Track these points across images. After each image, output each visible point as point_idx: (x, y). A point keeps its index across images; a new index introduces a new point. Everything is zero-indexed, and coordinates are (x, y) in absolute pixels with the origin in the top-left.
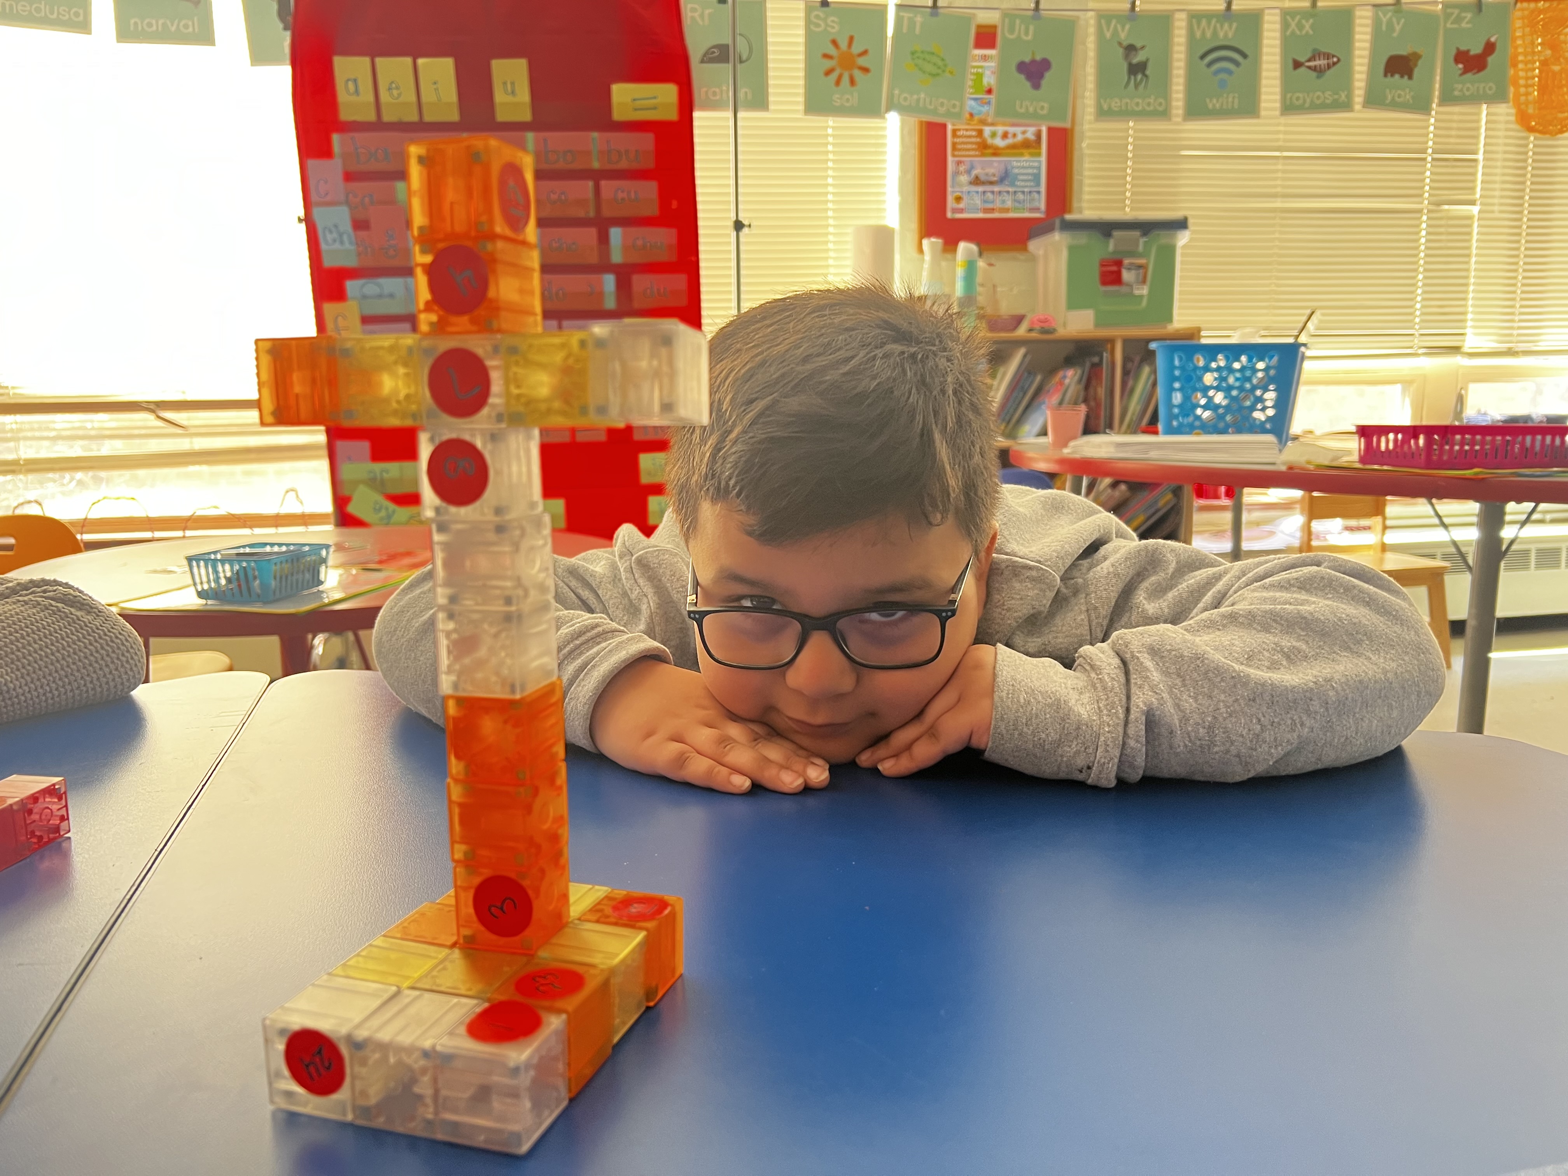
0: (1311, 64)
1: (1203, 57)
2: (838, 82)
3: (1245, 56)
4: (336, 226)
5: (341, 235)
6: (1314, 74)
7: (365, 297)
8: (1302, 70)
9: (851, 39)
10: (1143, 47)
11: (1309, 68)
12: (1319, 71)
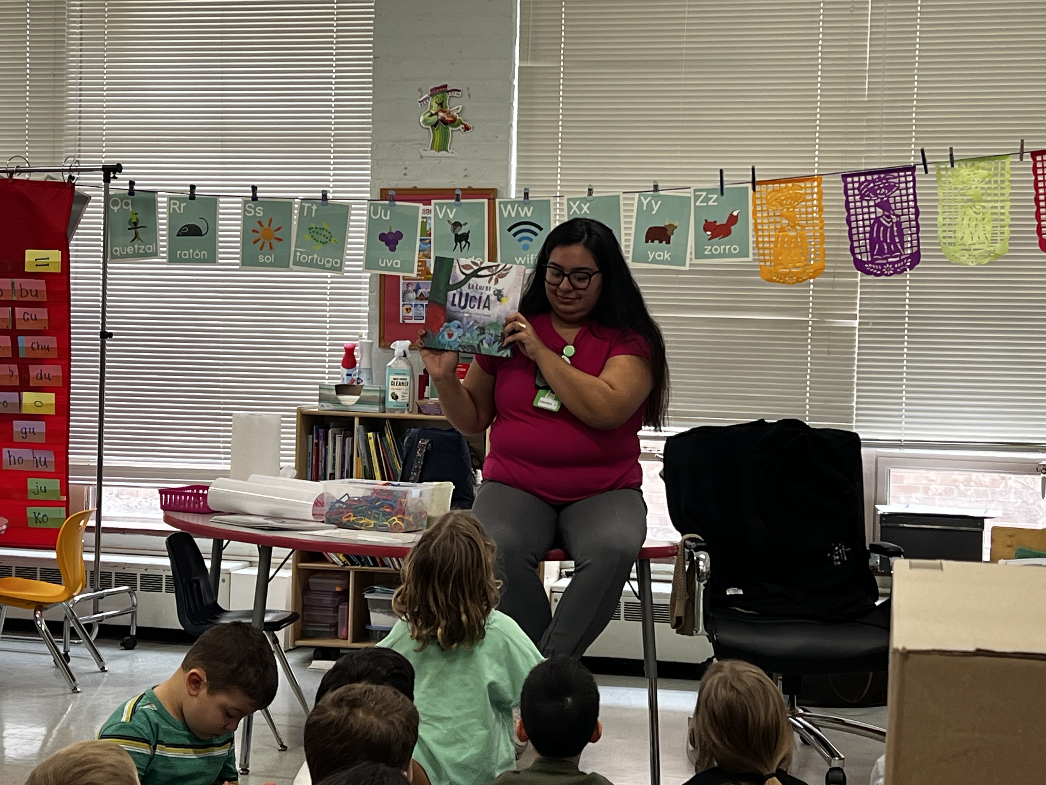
1: (510, 230)
2: (262, 248)
3: (541, 229)
9: (271, 220)
10: (465, 224)
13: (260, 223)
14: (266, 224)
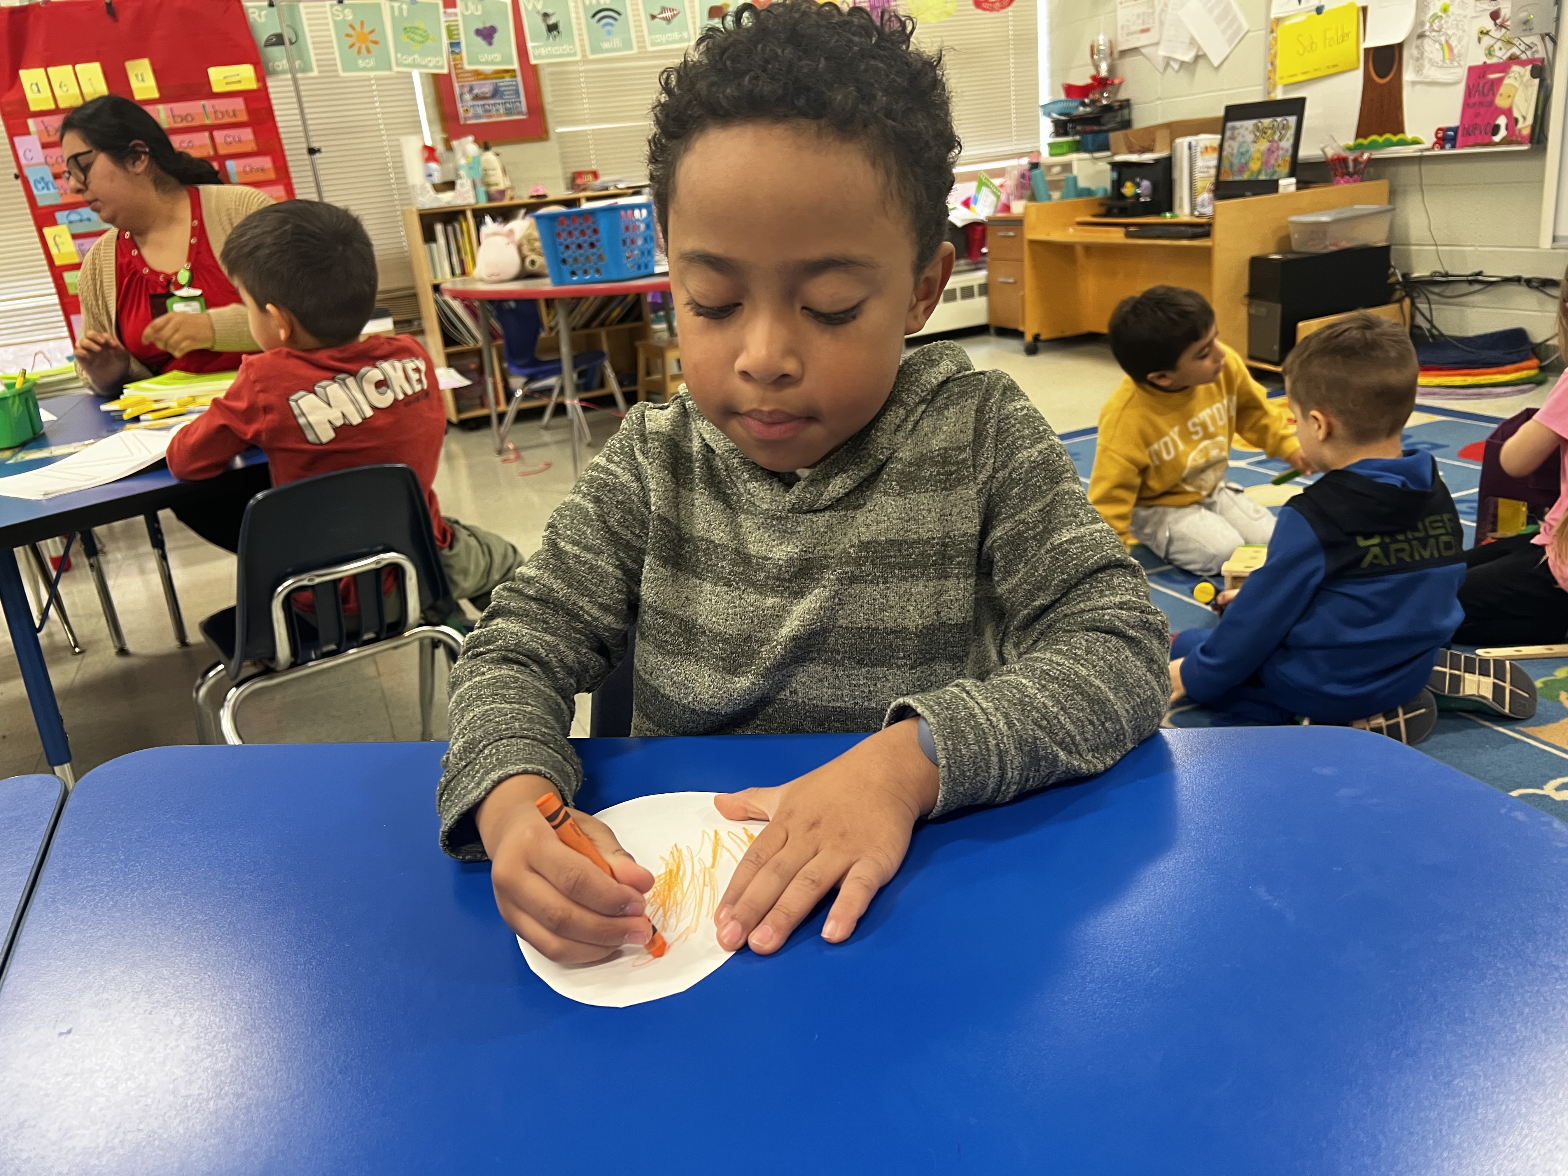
0: (661, 16)
1: (594, 16)
2: (359, 52)
3: (619, 14)
4: (43, 179)
5: (47, 184)
6: (664, 22)
7: (71, 222)
8: (656, 20)
9: (362, 23)
10: (553, 14)
11: (660, 18)
12: (668, 20)
13: (352, 26)
14: (358, 27)
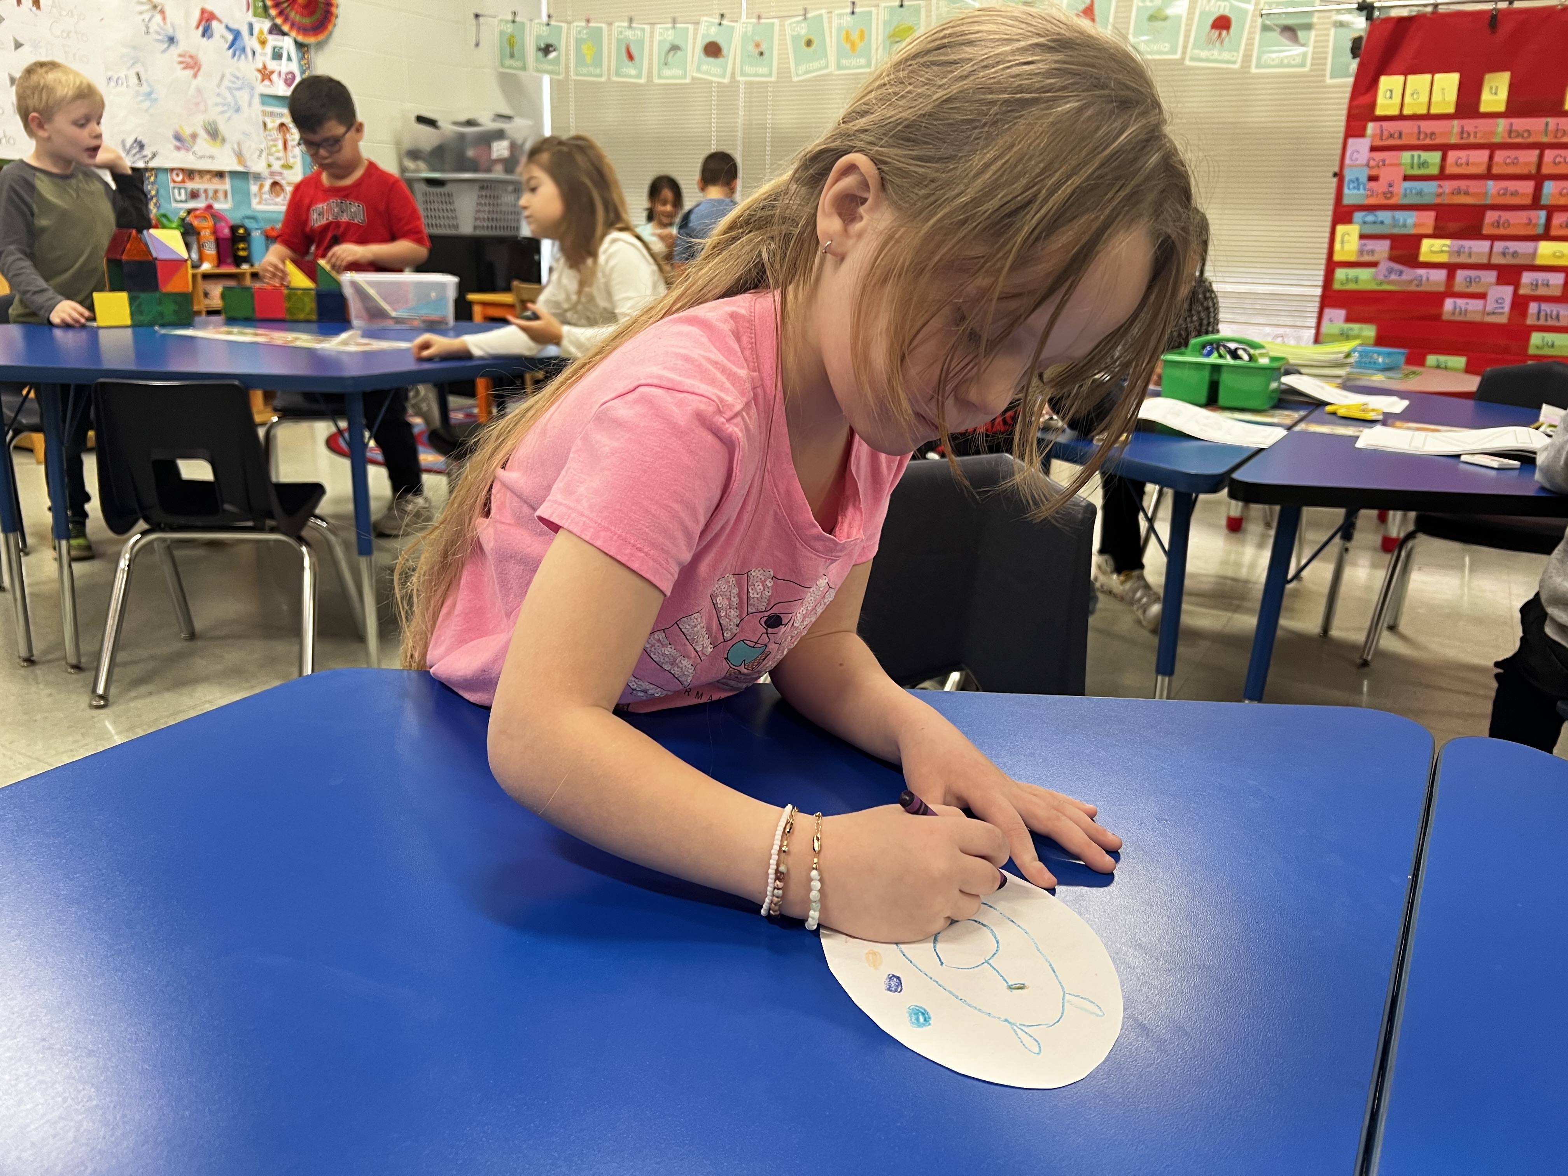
4: (1357, 179)
5: (1359, 185)
7: (1365, 223)
